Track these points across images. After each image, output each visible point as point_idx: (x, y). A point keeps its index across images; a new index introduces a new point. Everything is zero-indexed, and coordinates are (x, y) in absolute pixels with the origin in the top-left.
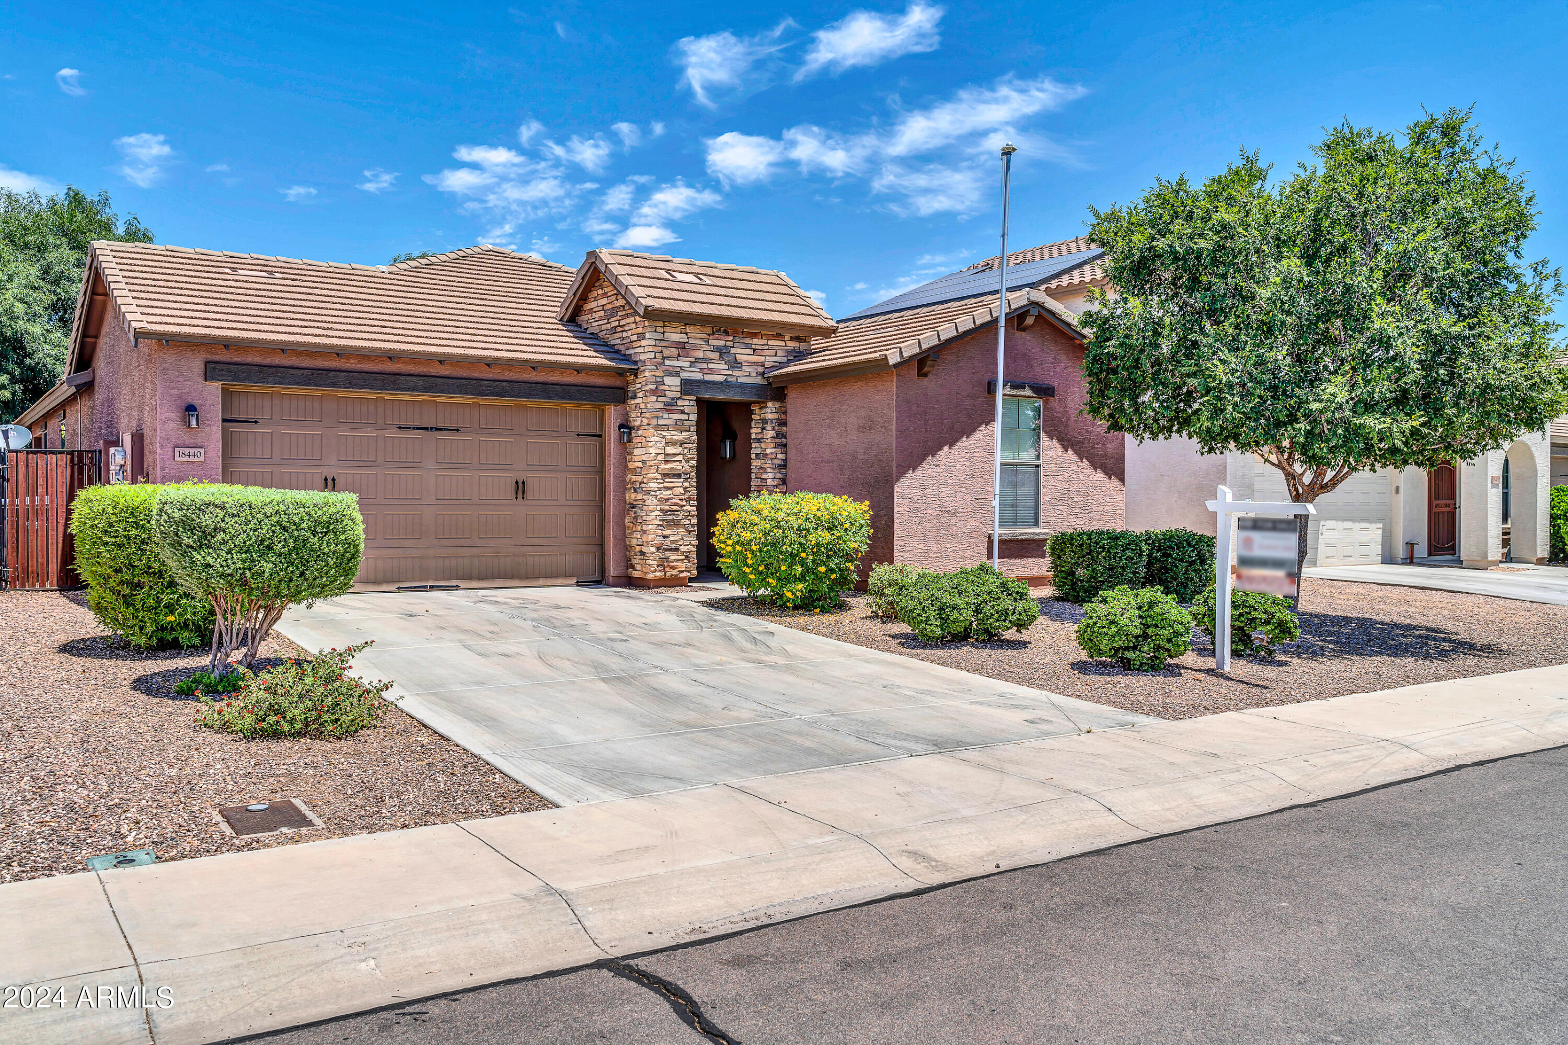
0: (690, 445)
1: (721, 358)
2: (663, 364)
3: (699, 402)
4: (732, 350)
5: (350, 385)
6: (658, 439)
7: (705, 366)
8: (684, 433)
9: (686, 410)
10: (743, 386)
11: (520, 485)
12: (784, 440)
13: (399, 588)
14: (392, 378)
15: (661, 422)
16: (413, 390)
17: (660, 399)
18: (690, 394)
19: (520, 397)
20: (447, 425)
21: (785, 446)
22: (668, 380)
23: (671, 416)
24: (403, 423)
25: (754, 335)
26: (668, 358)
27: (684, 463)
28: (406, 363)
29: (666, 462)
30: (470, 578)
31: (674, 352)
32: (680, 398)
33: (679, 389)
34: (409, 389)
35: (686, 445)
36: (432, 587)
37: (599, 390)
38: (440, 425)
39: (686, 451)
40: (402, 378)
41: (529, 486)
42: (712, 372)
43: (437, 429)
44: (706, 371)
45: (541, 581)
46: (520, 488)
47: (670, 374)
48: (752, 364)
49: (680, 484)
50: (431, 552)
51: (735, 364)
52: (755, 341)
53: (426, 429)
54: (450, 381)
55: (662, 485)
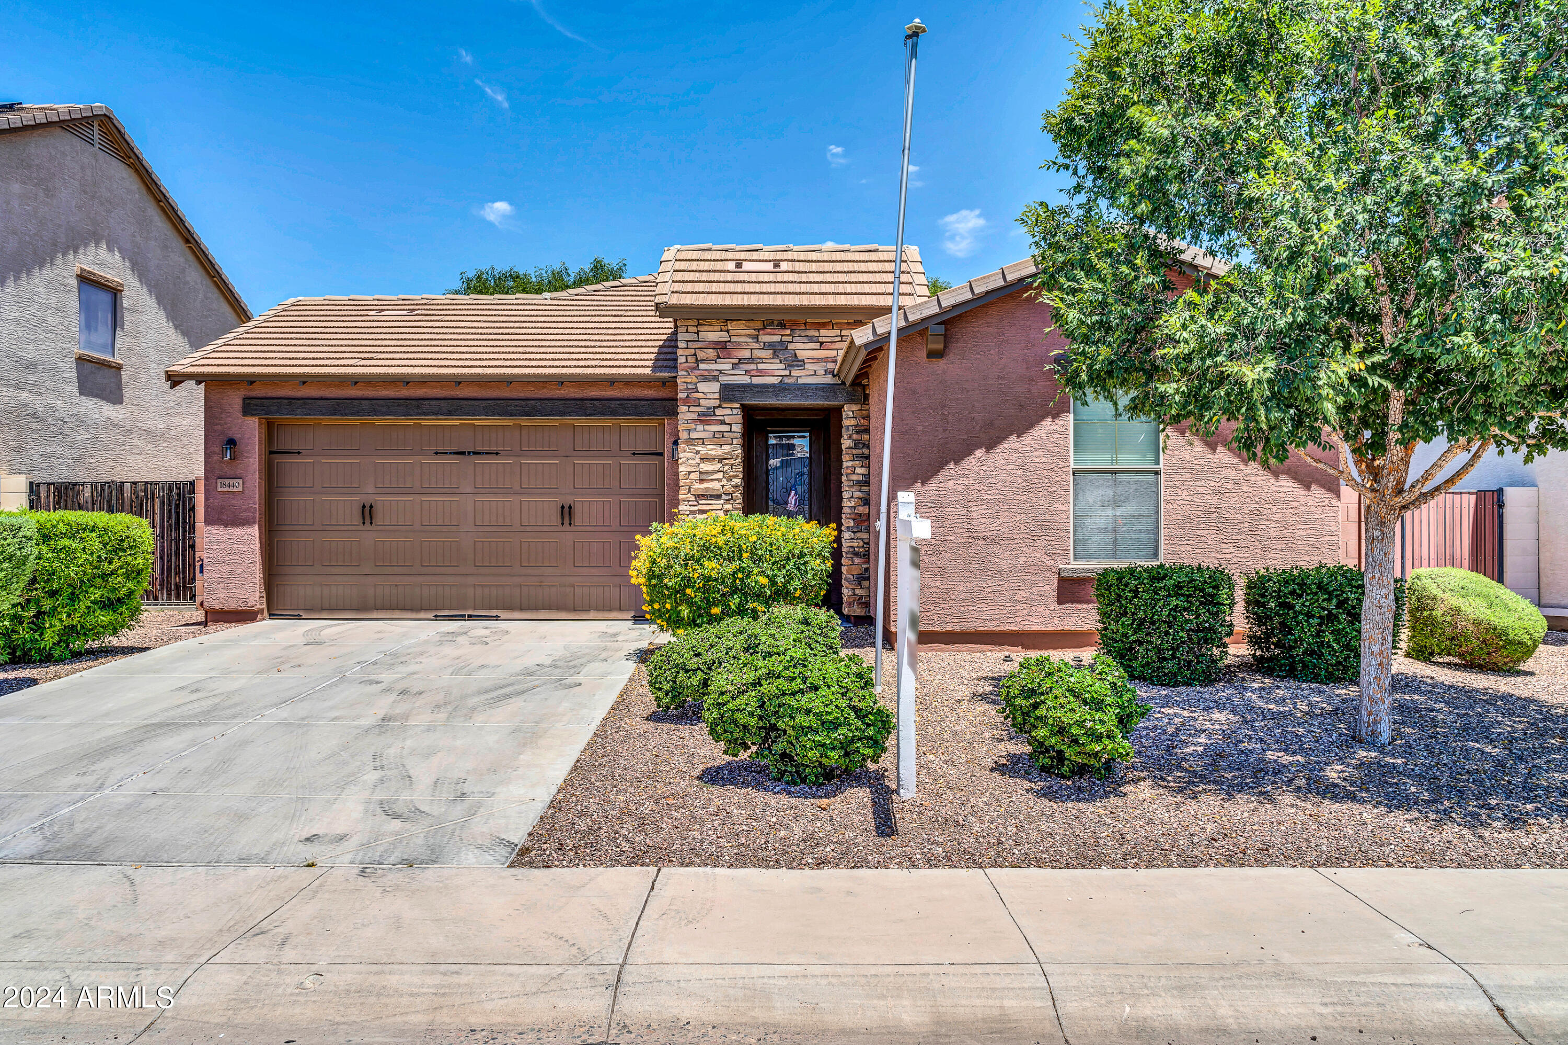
0: (732, 461)
1: (775, 355)
2: (697, 368)
3: (744, 408)
4: (790, 346)
5: (375, 412)
6: (690, 455)
7: (753, 367)
8: (724, 447)
9: (727, 420)
10: (805, 388)
11: (566, 509)
12: (866, 451)
13: (436, 616)
14: (415, 403)
15: (694, 435)
16: (436, 414)
17: (692, 409)
18: (731, 401)
19: (553, 415)
20: (487, 449)
21: (868, 457)
22: (702, 387)
23: (707, 427)
24: (440, 448)
25: (823, 325)
26: (703, 361)
27: (724, 482)
28: (433, 387)
29: (702, 481)
30: (511, 608)
31: (711, 353)
32: (719, 406)
33: (717, 396)
34: (432, 414)
35: (727, 461)
36: (470, 616)
37: (645, 403)
38: (479, 449)
39: (726, 468)
40: (426, 402)
41: (577, 510)
42: (761, 373)
43: (475, 453)
44: (753, 373)
45: (592, 614)
46: (567, 513)
47: (705, 379)
48: (819, 360)
49: (720, 506)
50: (471, 580)
51: (795, 362)
52: (823, 332)
53: (463, 453)
54: (476, 403)
55: (696, 508)
